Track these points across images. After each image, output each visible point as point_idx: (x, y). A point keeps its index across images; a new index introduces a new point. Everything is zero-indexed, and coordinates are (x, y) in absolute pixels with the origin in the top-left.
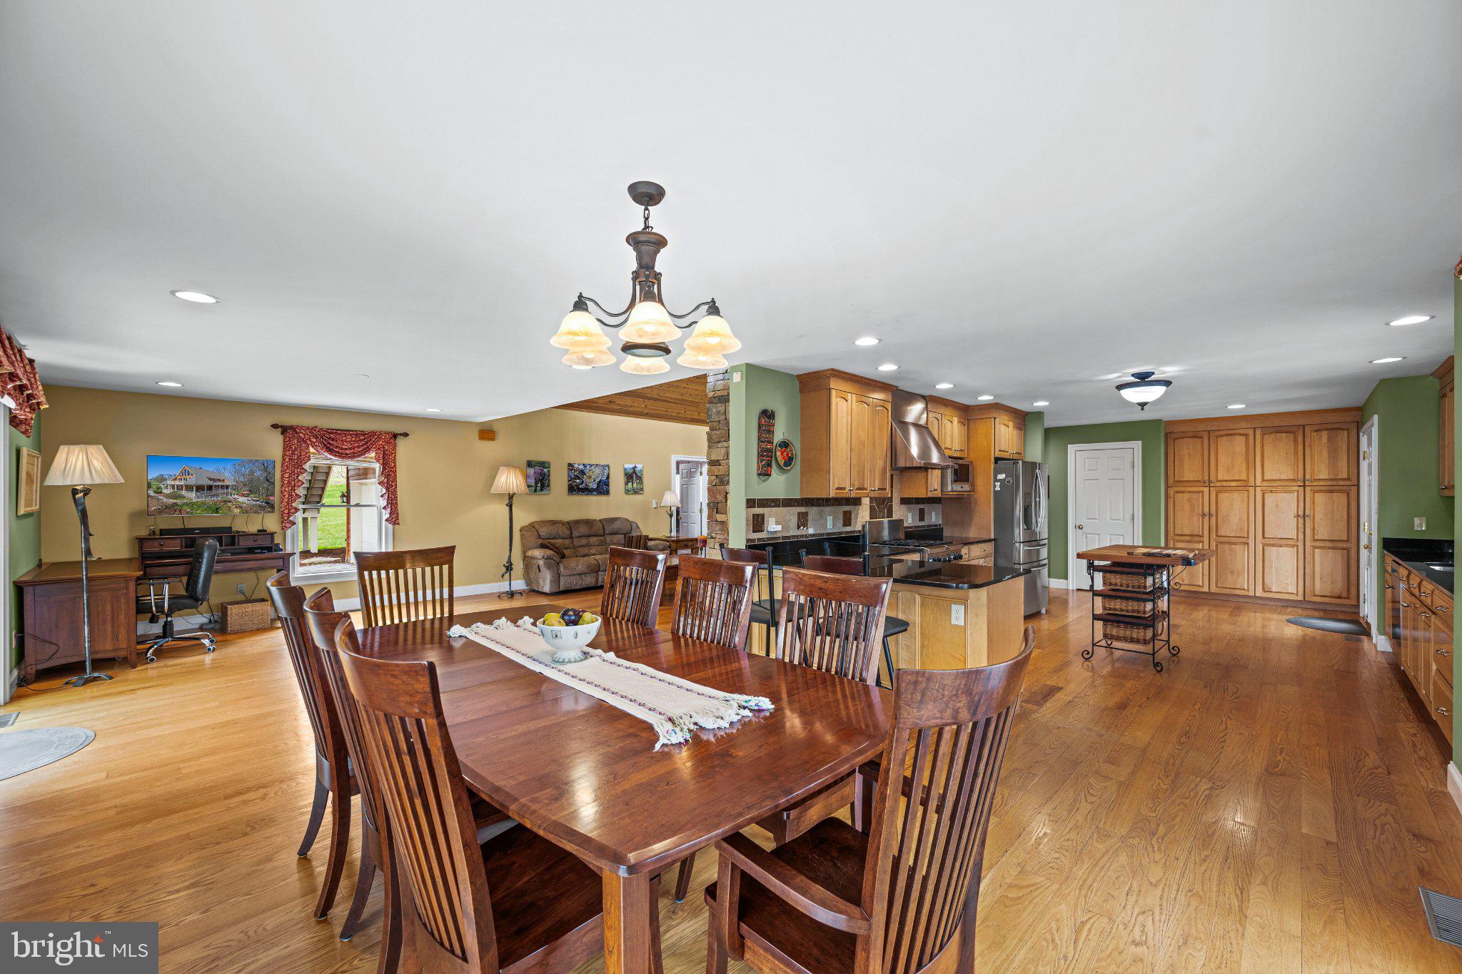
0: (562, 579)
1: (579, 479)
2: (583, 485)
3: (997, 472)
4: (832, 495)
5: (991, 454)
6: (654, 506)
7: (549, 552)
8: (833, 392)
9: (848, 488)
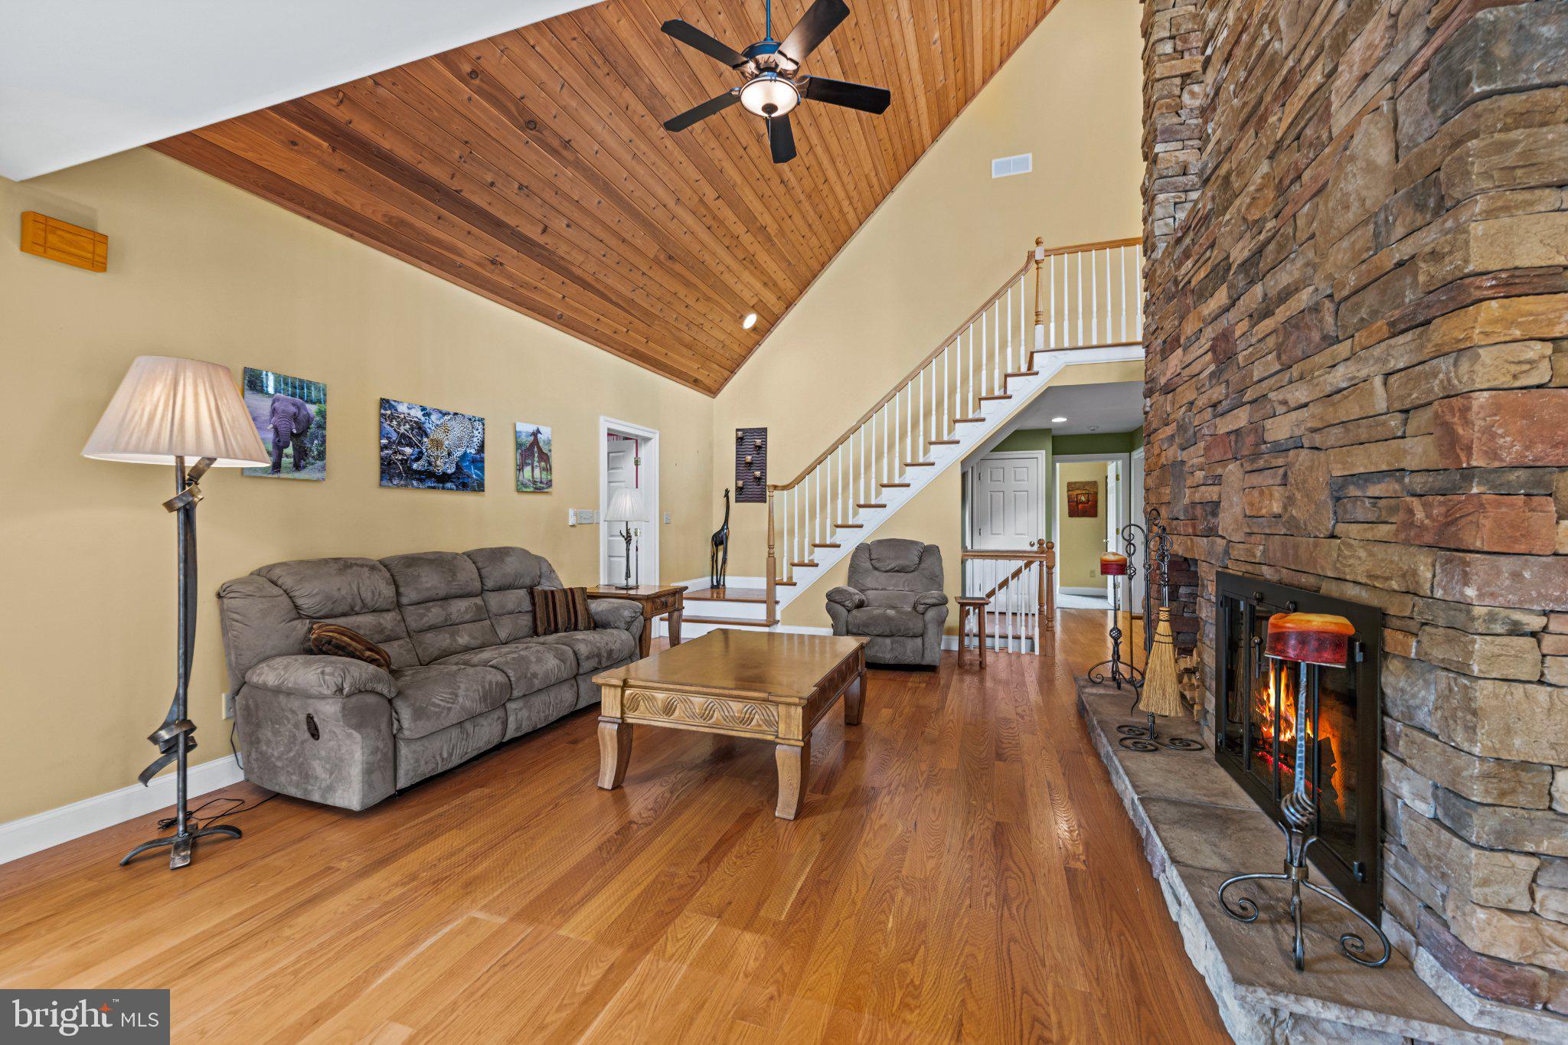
0: (404, 750)
1: (410, 445)
2: (421, 462)
6: (572, 521)
7: (360, 671)
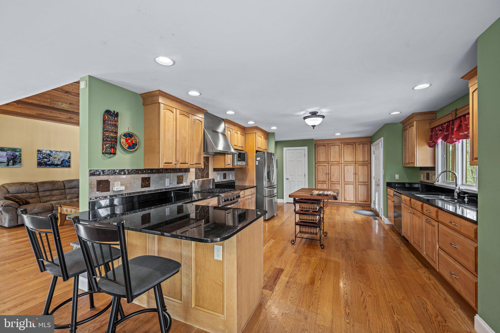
1: (46, 158)
2: (50, 162)
3: (257, 157)
4: (161, 166)
5: (254, 149)
7: (10, 202)
8: (162, 106)
9: (174, 162)
